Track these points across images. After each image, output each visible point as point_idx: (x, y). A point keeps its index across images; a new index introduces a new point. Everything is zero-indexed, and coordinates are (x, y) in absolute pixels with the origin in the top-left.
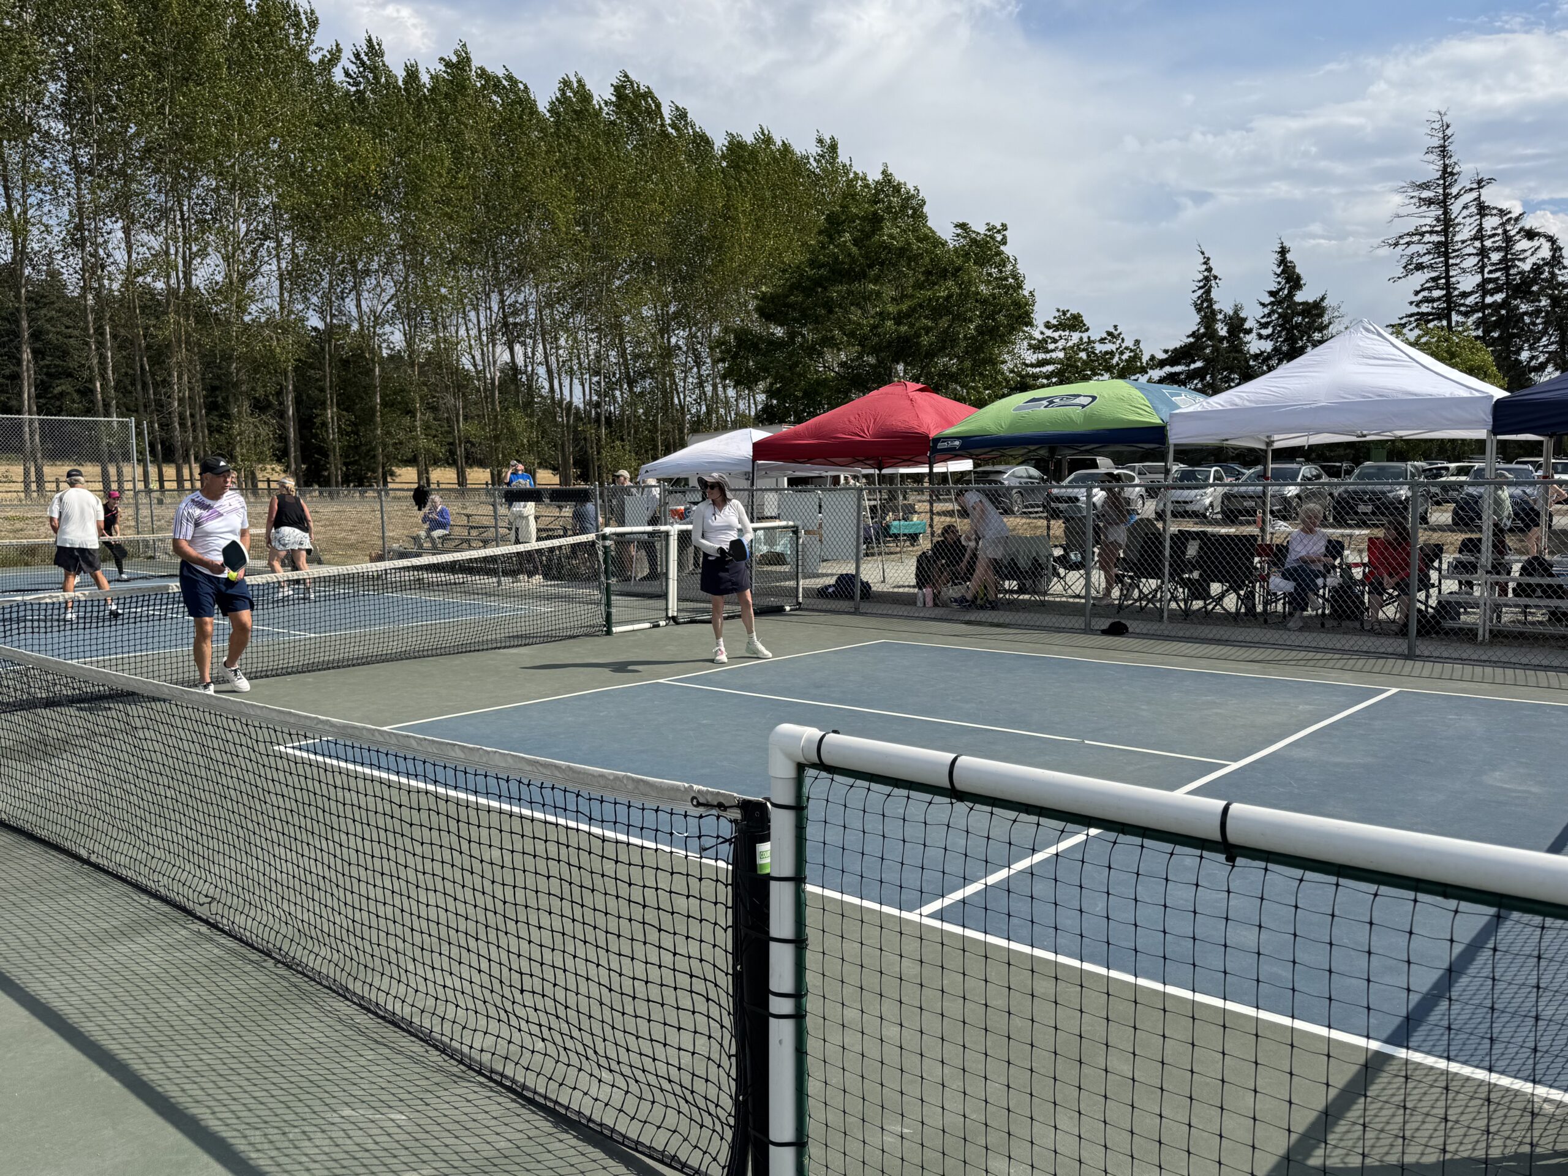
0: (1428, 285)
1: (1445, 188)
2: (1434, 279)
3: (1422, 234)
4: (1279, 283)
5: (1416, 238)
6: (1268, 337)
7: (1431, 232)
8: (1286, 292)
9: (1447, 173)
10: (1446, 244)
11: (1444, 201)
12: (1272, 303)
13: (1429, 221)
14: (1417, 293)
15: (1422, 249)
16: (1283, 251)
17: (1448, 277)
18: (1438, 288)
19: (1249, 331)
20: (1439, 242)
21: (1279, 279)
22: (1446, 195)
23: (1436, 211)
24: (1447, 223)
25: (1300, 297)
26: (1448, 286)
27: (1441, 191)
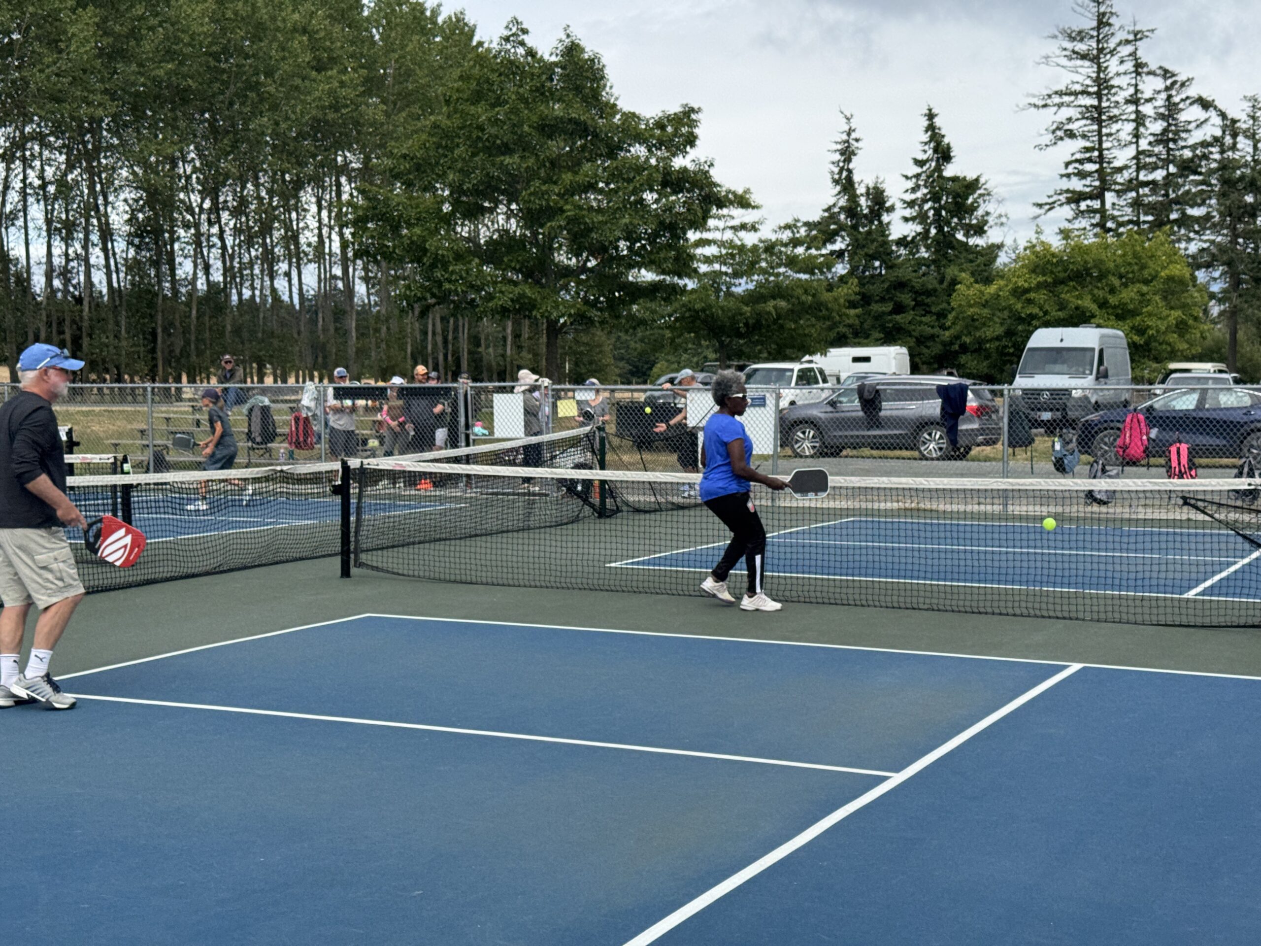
0: (1078, 156)
1: (1098, 41)
2: (1087, 150)
3: (1075, 94)
4: (925, 151)
5: (1066, 99)
6: (913, 219)
7: (1083, 93)
8: (933, 164)
9: (1102, 22)
10: (1098, 109)
11: (1097, 57)
12: (917, 176)
13: (1080, 78)
14: (1067, 164)
15: (1073, 113)
16: (931, 116)
17: (1101, 150)
18: (1090, 160)
19: (891, 209)
20: (1092, 106)
21: (926, 148)
22: (1100, 50)
23: (1087, 69)
24: (1102, 86)
25: (949, 171)
26: (1101, 159)
27: (1094, 45)
